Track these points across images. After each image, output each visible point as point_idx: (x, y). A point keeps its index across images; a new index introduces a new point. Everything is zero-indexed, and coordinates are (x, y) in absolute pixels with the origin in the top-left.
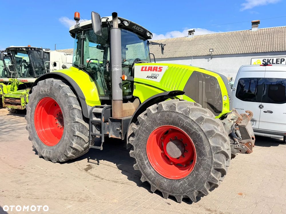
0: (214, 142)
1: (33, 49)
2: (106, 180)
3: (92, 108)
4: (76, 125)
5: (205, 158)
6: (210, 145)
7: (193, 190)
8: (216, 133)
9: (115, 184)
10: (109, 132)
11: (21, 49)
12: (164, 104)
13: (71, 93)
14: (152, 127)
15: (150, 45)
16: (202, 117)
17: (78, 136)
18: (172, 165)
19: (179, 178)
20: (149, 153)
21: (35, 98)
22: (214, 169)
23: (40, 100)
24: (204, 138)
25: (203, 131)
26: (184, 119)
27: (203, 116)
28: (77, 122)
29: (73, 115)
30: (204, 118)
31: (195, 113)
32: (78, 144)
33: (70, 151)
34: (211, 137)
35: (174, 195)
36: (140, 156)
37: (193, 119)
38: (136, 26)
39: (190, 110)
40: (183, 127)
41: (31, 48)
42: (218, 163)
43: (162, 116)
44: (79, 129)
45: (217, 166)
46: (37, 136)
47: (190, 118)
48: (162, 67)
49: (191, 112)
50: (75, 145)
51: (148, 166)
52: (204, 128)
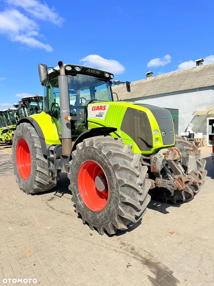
0: (120, 176)
1: (40, 98)
2: (56, 210)
3: (50, 147)
4: (37, 162)
5: (114, 191)
6: (116, 178)
7: (108, 223)
8: (121, 167)
9: (60, 214)
10: (61, 168)
11: (31, 98)
12: (88, 140)
13: (34, 135)
14: (81, 162)
15: (112, 85)
16: (111, 152)
17: (40, 171)
18: (104, 198)
19: (99, 210)
20: (80, 187)
21: (15, 140)
22: (121, 202)
23: (18, 141)
24: (112, 171)
25: (111, 164)
26: (99, 154)
27: (111, 150)
28: (38, 159)
29: (35, 153)
30: (112, 152)
31: (107, 148)
32: (41, 178)
33: (35, 184)
34: (117, 170)
35: (96, 226)
36: (74, 189)
37: (104, 154)
38: (89, 70)
39: (102, 145)
40: (99, 162)
41: (38, 97)
42: (123, 196)
43: (85, 151)
44: (41, 165)
45: (123, 199)
46: (18, 172)
47: (103, 153)
48: (105, 106)
49: (104, 147)
50: (37, 179)
51: (79, 198)
52: (112, 162)
